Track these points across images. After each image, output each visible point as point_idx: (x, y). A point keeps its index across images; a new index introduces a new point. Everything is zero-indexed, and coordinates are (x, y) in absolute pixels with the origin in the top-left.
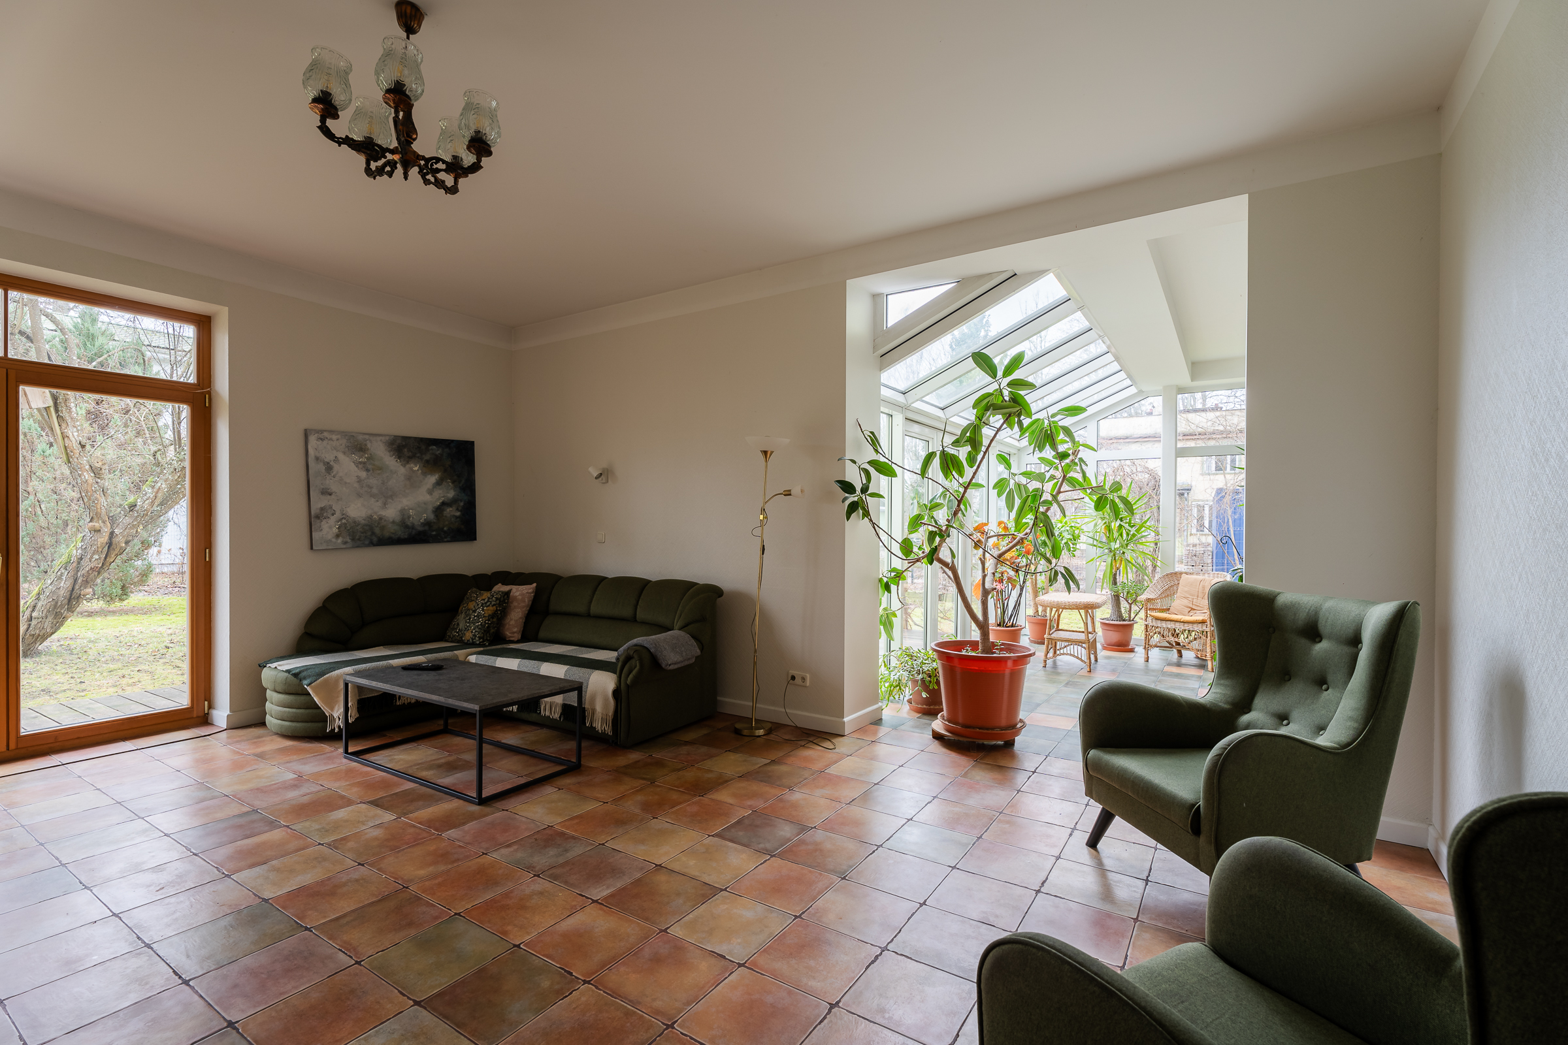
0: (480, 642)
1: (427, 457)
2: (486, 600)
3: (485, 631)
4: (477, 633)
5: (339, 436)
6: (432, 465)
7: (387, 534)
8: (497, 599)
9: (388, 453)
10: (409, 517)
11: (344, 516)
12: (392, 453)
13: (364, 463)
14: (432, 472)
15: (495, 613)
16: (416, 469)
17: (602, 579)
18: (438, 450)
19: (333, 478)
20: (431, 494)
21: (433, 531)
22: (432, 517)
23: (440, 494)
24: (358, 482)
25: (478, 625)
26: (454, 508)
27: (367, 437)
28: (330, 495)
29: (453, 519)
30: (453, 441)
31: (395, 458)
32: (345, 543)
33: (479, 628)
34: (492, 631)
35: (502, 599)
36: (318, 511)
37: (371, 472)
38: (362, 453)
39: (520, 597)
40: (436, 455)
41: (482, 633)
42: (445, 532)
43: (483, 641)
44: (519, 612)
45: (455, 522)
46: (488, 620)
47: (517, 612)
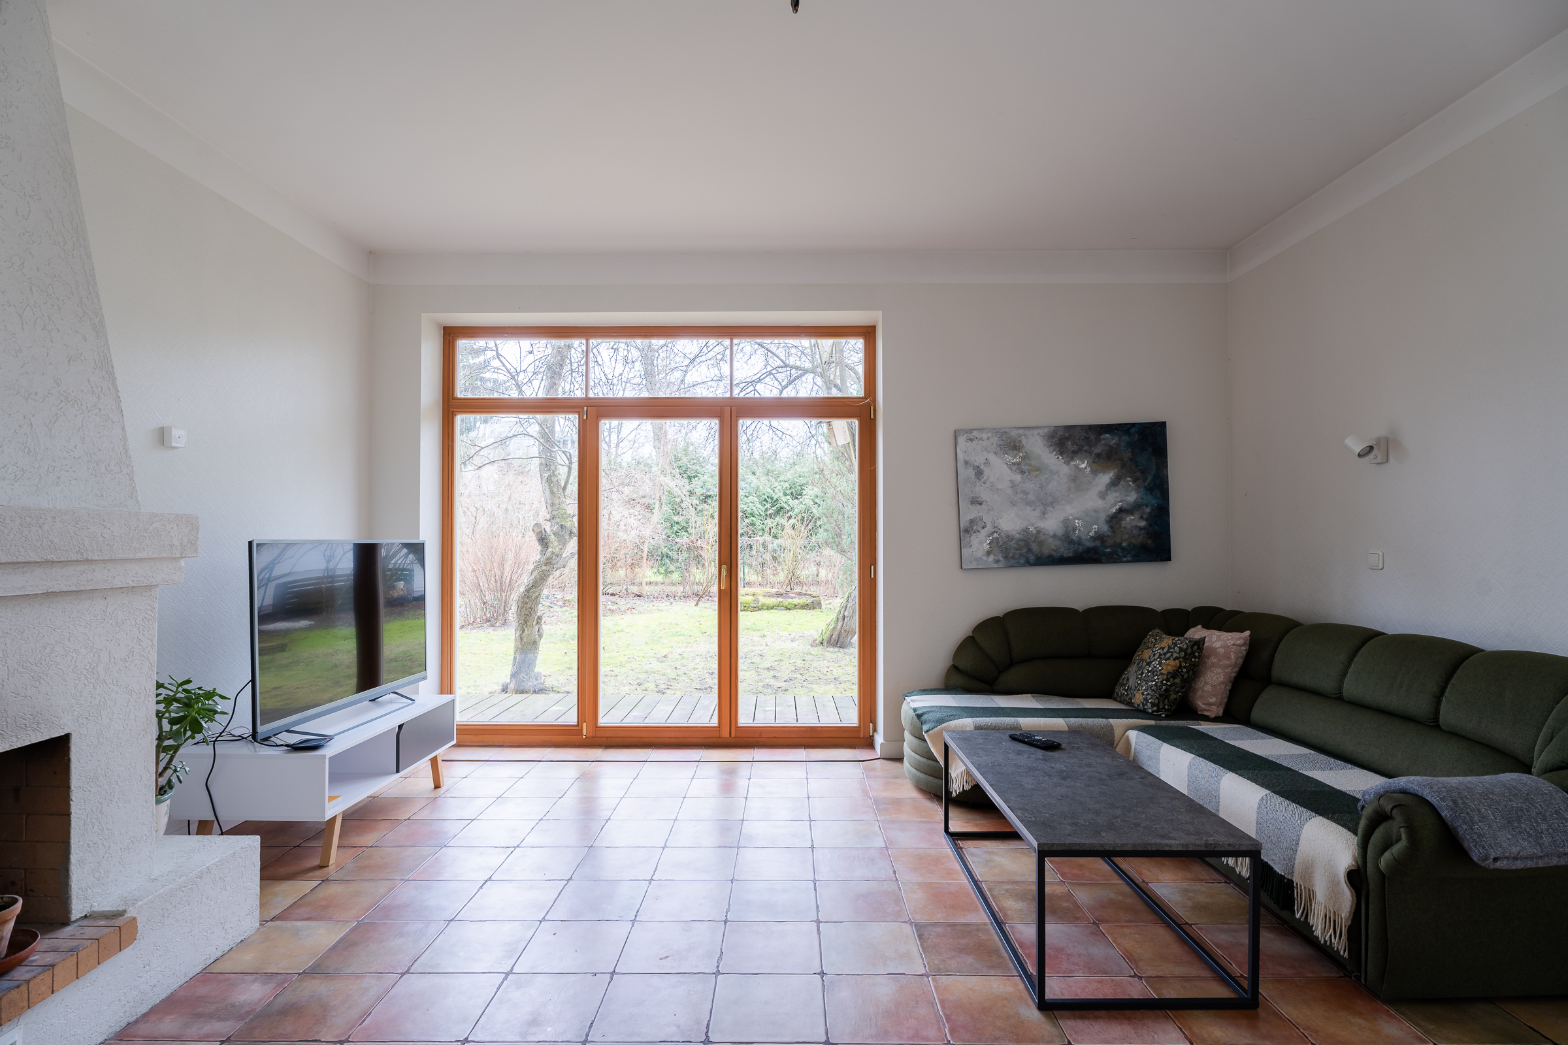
0: (1153, 711)
1: (1098, 450)
2: (1165, 650)
3: (1160, 695)
4: (1149, 697)
5: (989, 435)
6: (1104, 459)
7: (1046, 551)
8: (1181, 649)
9: (1047, 449)
10: (1074, 529)
11: (996, 529)
12: (1052, 449)
13: (1019, 464)
14: (1104, 470)
15: (1177, 671)
16: (1083, 466)
17: (1369, 636)
18: (1113, 439)
19: (983, 485)
20: (1104, 499)
21: (1107, 547)
22: (1105, 528)
23: (1116, 497)
24: (1012, 487)
25: (1152, 686)
26: (1137, 516)
27: (1021, 431)
28: (980, 504)
29: (1134, 532)
30: (1133, 425)
31: (1056, 455)
32: (997, 561)
33: (1153, 690)
34: (1173, 697)
35: (1189, 651)
36: (968, 524)
37: (1027, 473)
38: (1015, 452)
39: (1222, 650)
40: (1110, 446)
41: (1157, 698)
42: (1124, 549)
43: (1158, 711)
44: (1219, 673)
45: (1139, 535)
46: (1168, 680)
47: (1217, 674)
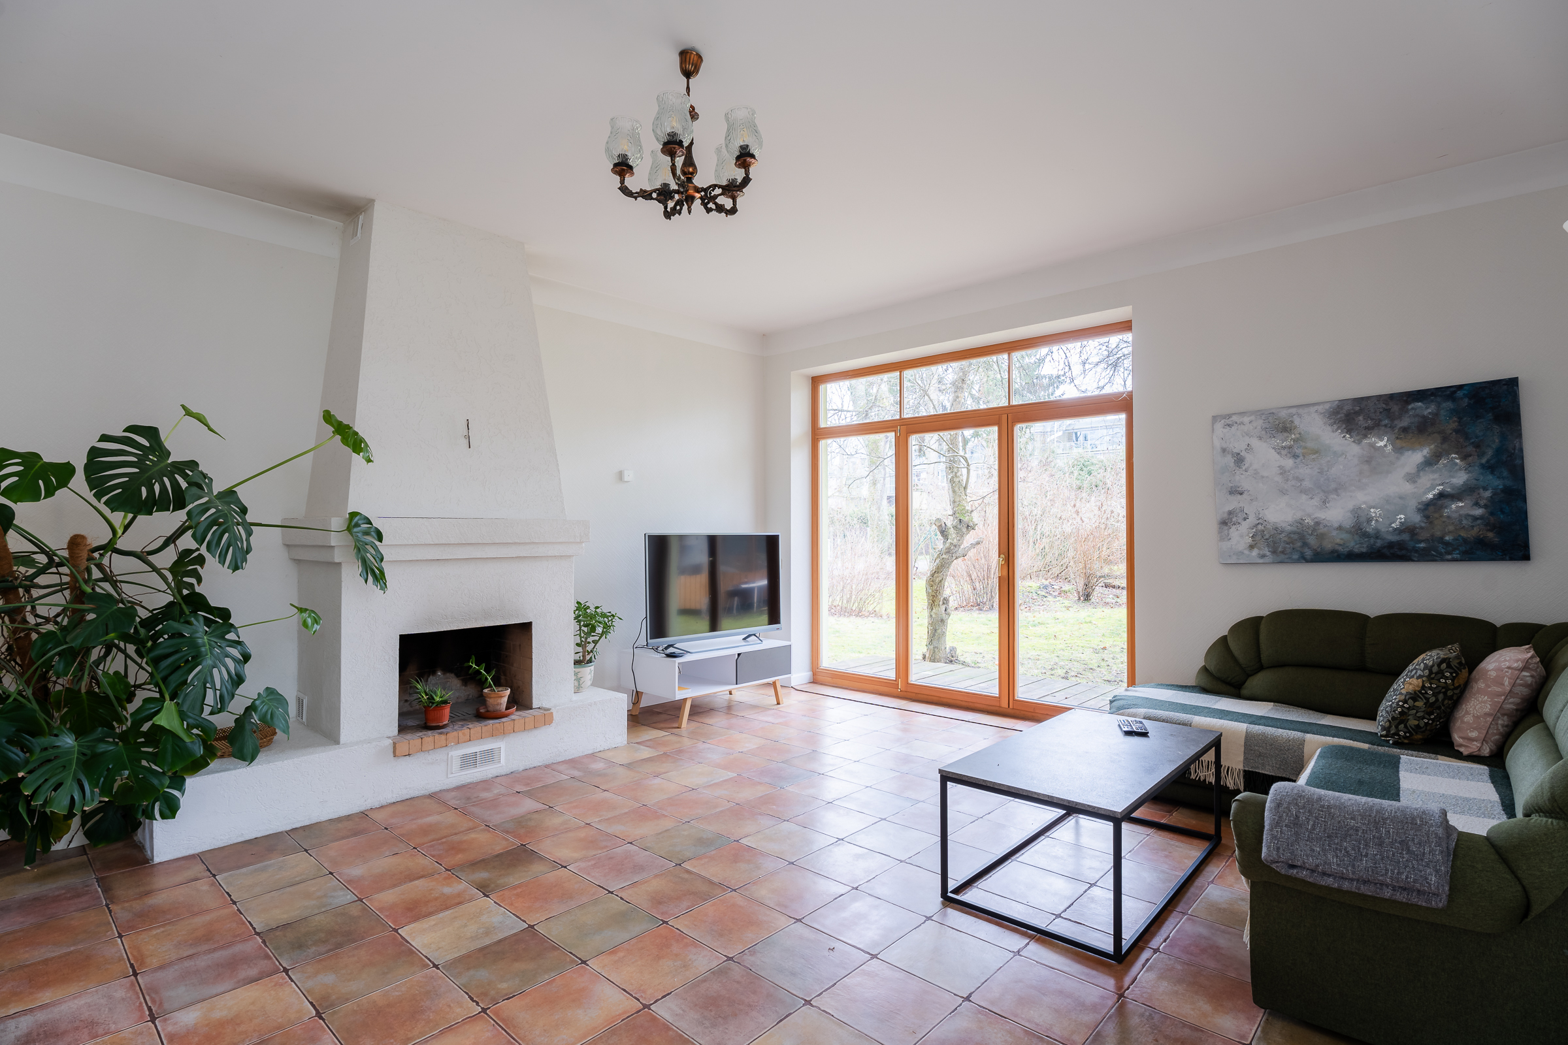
0: (1382, 736)
1: (1405, 422)
3: (1393, 718)
5: (1252, 418)
6: (1422, 429)
7: (1328, 546)
9: (1329, 428)
10: (1369, 520)
11: (1261, 521)
12: (1335, 427)
13: (1290, 447)
14: (1415, 446)
16: (1381, 444)
18: (1427, 408)
19: (1244, 473)
20: (1415, 482)
21: (1421, 541)
22: (1417, 519)
23: (1434, 480)
24: (1281, 474)
26: (1469, 502)
27: (1294, 411)
28: (1241, 494)
29: (1464, 522)
30: (1461, 387)
31: (1341, 433)
32: (1263, 556)
34: (1413, 722)
36: (1226, 516)
37: (1302, 457)
38: (1286, 434)
40: (1423, 417)
41: (1389, 721)
42: (1447, 544)
43: (1386, 736)
44: (1485, 702)
45: (1473, 527)
46: (1405, 702)
47: (1482, 702)
